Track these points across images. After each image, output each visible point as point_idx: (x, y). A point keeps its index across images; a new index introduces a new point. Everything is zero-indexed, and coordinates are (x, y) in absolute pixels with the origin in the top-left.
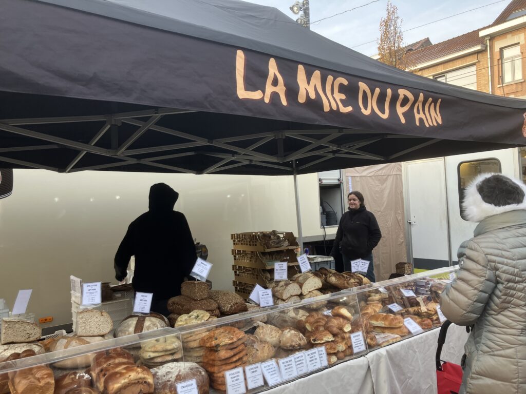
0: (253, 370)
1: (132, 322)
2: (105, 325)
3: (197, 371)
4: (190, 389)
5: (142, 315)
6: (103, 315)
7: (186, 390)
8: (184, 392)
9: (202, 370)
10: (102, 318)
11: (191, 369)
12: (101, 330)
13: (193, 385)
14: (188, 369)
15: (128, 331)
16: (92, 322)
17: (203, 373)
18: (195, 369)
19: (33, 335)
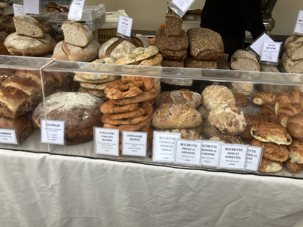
0: (133, 138)
1: (111, 42)
2: (82, 39)
3: (78, 113)
4: (56, 130)
5: (124, 38)
6: (79, 30)
7: (51, 129)
8: (48, 130)
9: (87, 114)
10: (79, 32)
11: (75, 109)
12: (80, 42)
13: (59, 126)
14: (71, 108)
15: (103, 49)
16: (72, 34)
17: (86, 117)
18: (79, 110)
19: (36, 33)
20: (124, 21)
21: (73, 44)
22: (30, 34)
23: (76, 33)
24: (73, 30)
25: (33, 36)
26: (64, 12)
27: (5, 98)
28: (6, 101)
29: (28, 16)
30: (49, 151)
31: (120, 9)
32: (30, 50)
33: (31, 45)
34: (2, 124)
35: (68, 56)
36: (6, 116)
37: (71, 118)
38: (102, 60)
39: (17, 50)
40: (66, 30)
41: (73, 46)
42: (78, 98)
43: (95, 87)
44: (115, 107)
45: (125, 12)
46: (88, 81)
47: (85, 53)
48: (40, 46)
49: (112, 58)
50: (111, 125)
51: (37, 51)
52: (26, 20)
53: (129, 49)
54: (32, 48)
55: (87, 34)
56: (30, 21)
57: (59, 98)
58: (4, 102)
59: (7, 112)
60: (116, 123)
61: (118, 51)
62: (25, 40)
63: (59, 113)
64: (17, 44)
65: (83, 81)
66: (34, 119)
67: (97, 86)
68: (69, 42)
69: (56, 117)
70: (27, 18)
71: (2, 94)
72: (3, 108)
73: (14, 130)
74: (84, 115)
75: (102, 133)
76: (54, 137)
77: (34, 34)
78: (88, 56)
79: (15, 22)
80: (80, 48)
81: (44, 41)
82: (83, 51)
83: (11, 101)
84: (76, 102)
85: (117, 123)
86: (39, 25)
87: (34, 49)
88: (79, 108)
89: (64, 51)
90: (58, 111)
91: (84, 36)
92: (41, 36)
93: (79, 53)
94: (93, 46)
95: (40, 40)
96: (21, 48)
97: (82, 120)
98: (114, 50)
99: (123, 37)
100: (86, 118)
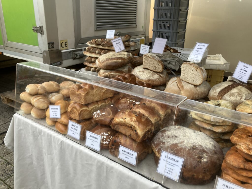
1: (225, 85)
2: (198, 79)
3: (198, 154)
4: (174, 165)
5: (239, 83)
6: (197, 70)
7: (169, 162)
8: (167, 162)
9: (206, 157)
10: (196, 72)
11: (194, 148)
12: (194, 81)
13: (178, 162)
14: (191, 146)
15: (216, 90)
16: (189, 73)
17: (205, 160)
18: (198, 151)
19: (158, 68)
20: (243, 68)
21: (188, 82)
22: (152, 69)
23: (193, 73)
24: (191, 70)
25: (154, 70)
26: (173, 52)
27: (137, 123)
28: (137, 125)
29: (154, 55)
30: (162, 183)
31: (217, 53)
32: (150, 81)
33: (152, 77)
34: (128, 144)
35: (181, 91)
36: (133, 138)
37: (191, 157)
38: (218, 102)
39: (140, 80)
40: (185, 69)
41: (187, 84)
42: (197, 137)
43: (211, 128)
44: (246, 162)
45: (222, 56)
46: (205, 121)
47: (197, 91)
48: (158, 79)
49: (229, 102)
50: (235, 179)
51: (154, 82)
52: (153, 58)
53: (245, 95)
54: (151, 80)
55: (204, 75)
56: (156, 59)
57: (178, 132)
58: (136, 126)
59: (134, 135)
60: (241, 179)
61: (233, 95)
62: (148, 73)
63: (179, 148)
64: (141, 75)
65: (199, 119)
66: (154, 147)
67: (213, 127)
68: (184, 79)
69: (175, 152)
70: (153, 56)
71: (136, 119)
72: (133, 131)
73: (137, 153)
74: (203, 158)
75: (226, 186)
76: (170, 171)
77: (155, 69)
78: (199, 94)
79: (144, 58)
80: (193, 86)
81: (161, 75)
82: (195, 89)
83: (141, 126)
84: (196, 141)
85: (243, 180)
86: (161, 62)
87: (153, 81)
88: (198, 149)
89: (178, 86)
90: (178, 146)
91: (201, 77)
92: (160, 71)
93: (191, 90)
94: (205, 86)
95: (159, 74)
96: (144, 79)
97: (200, 162)
98: (228, 93)
99: (237, 82)
100: (205, 162)
